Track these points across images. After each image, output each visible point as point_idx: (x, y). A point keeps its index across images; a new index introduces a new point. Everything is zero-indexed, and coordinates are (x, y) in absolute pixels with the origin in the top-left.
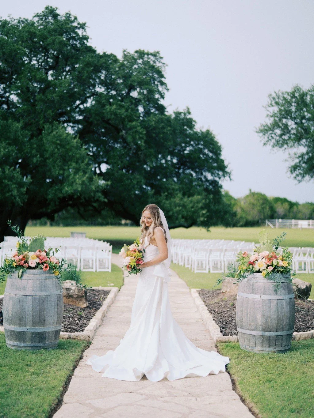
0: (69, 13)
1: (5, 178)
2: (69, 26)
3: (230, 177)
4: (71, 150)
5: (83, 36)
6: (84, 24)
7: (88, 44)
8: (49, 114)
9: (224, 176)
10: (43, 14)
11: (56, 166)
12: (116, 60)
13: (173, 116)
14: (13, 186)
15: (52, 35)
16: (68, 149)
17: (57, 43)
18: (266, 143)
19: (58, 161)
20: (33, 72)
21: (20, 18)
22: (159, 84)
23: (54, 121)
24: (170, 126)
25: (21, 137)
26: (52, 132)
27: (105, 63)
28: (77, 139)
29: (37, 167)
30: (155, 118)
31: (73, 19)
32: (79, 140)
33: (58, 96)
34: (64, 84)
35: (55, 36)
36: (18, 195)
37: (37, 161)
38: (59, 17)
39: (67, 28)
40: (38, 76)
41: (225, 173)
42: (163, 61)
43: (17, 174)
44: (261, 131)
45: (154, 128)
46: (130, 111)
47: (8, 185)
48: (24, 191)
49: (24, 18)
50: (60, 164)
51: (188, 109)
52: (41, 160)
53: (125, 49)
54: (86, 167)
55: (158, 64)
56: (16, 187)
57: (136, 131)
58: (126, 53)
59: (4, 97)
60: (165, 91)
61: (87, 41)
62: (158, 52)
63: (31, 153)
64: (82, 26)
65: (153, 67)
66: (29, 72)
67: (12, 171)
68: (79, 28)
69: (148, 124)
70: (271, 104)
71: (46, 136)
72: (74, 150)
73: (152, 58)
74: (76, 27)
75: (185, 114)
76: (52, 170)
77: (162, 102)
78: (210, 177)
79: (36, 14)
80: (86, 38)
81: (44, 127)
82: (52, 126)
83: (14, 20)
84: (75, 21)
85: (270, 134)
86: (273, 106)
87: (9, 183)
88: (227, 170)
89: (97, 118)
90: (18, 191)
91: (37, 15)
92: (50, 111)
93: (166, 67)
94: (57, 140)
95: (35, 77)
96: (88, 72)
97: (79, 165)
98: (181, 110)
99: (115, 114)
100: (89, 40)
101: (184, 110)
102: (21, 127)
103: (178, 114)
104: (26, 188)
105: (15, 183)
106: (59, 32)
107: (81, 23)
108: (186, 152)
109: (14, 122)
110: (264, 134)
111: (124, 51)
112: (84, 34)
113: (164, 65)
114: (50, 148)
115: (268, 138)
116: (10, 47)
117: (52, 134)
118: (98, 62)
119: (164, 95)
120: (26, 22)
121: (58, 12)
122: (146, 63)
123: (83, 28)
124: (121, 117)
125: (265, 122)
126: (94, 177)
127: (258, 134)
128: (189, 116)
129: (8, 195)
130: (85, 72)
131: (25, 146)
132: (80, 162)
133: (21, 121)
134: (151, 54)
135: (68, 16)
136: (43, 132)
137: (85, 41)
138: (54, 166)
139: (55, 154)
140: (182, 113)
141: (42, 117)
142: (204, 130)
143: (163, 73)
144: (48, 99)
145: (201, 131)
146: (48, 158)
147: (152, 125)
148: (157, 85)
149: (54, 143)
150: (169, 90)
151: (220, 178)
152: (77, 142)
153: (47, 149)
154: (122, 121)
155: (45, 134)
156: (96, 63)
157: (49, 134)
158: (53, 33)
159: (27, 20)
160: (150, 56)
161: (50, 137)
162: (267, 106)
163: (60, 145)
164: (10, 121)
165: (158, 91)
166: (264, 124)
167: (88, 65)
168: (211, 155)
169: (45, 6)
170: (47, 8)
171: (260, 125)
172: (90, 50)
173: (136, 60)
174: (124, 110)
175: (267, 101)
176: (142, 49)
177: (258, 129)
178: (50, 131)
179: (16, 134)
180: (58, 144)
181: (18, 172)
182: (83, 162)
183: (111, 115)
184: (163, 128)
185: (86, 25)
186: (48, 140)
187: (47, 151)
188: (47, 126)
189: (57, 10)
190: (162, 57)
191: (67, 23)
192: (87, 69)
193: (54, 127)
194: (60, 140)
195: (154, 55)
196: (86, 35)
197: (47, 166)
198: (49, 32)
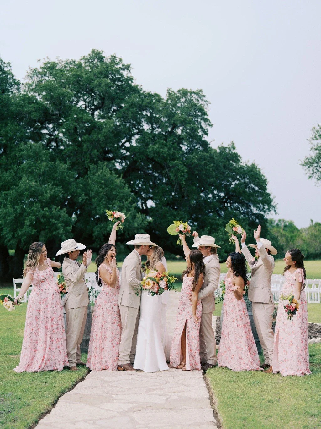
0: (115, 56)
1: (52, 217)
2: (114, 68)
3: (275, 211)
4: (115, 189)
5: (128, 77)
6: (129, 66)
7: (133, 84)
8: (94, 154)
9: (270, 211)
10: (89, 57)
11: (101, 204)
12: (159, 100)
13: (218, 151)
14: (59, 225)
15: (97, 77)
16: (112, 189)
17: (103, 86)
18: (311, 175)
19: (103, 199)
20: (80, 114)
21: (68, 60)
22: (202, 121)
23: (99, 162)
24: (214, 162)
25: (67, 177)
26: (97, 171)
27: (149, 103)
28: (121, 178)
29: (83, 205)
30: (197, 155)
31: (118, 60)
32: (123, 180)
33: (103, 136)
34: (109, 125)
35: (100, 78)
36: (64, 233)
37: (83, 199)
38: (105, 60)
39: (112, 70)
40: (85, 118)
41: (270, 207)
42: (205, 99)
43: (63, 213)
44: (306, 164)
45: (197, 166)
46: (172, 150)
47: (55, 223)
48: (70, 229)
49: (72, 60)
50: (104, 202)
51: (233, 144)
52: (87, 199)
53: (169, 88)
54: (129, 205)
55: (201, 102)
56: (62, 226)
57: (178, 169)
58: (170, 92)
59: (53, 135)
60: (209, 128)
61: (132, 82)
62: (201, 91)
63: (76, 192)
64: (127, 67)
65: (195, 105)
66: (76, 114)
67: (59, 211)
68: (124, 70)
69: (191, 162)
70: (315, 137)
71: (91, 176)
72: (118, 189)
73: (195, 96)
74: (121, 69)
75: (230, 150)
76: (97, 209)
77: (205, 138)
78: (255, 211)
79: (82, 57)
80: (131, 79)
81: (89, 167)
82: (97, 167)
83: (62, 62)
84: (120, 62)
85: (315, 167)
86: (317, 139)
87: (56, 222)
88: (272, 204)
89: (142, 156)
90: (64, 229)
91: (84, 58)
92: (96, 151)
93: (209, 105)
94: (102, 180)
95: (82, 118)
96: (132, 113)
97: (123, 203)
98: (225, 145)
99: (158, 153)
100: (133, 81)
101: (228, 145)
102: (68, 167)
103: (223, 149)
104: (71, 226)
105: (62, 222)
106: (105, 75)
107: (126, 64)
108: (232, 186)
109: (61, 163)
110: (309, 167)
111: (169, 90)
112: (129, 75)
113: (207, 103)
114: (95, 188)
115: (313, 171)
116: (58, 91)
117: (97, 174)
118: (142, 102)
119: (207, 131)
120: (73, 63)
121: (103, 55)
122: (190, 102)
123: (128, 69)
124: (163, 156)
125: (310, 155)
126: (137, 214)
127: (303, 166)
128: (234, 151)
129: (54, 233)
130: (130, 112)
131: (71, 185)
132: (124, 200)
133: (68, 162)
134: (194, 93)
135: (114, 58)
136: (89, 172)
137: (130, 82)
138: (99, 205)
139: (100, 193)
140: (227, 148)
141: (88, 156)
142: (250, 164)
143: (205, 110)
144: (94, 140)
145: (246, 165)
146: (94, 198)
147: (195, 162)
148: (200, 123)
149: (99, 183)
150: (213, 126)
151: (265, 212)
152: (120, 182)
153: (92, 188)
154: (165, 159)
155: (90, 173)
156: (140, 103)
157: (94, 174)
158: (99, 76)
159: (74, 62)
160: (193, 94)
161: (95, 178)
162: (311, 139)
163: (105, 184)
164: (58, 162)
165: (201, 128)
166: (309, 157)
167: (132, 105)
168: (257, 188)
169: (91, 50)
170: (93, 51)
171: (305, 158)
172: (135, 90)
173: (179, 99)
174: (166, 149)
175: (311, 134)
176: (185, 88)
177: (303, 162)
178: (95, 171)
179: (62, 174)
180: (103, 184)
181: (64, 212)
182: (127, 200)
183: (154, 154)
184: (206, 165)
185: (131, 66)
186: (93, 180)
187: (92, 191)
188: (92, 166)
189: (103, 53)
190: (205, 95)
191: (113, 66)
192: (131, 109)
193: (99, 167)
194: (105, 180)
195: (197, 94)
196: (131, 76)
197: (92, 205)
198: (95, 75)
